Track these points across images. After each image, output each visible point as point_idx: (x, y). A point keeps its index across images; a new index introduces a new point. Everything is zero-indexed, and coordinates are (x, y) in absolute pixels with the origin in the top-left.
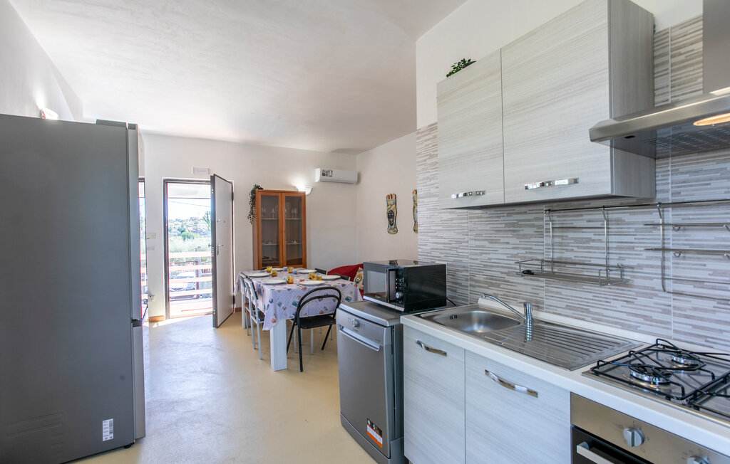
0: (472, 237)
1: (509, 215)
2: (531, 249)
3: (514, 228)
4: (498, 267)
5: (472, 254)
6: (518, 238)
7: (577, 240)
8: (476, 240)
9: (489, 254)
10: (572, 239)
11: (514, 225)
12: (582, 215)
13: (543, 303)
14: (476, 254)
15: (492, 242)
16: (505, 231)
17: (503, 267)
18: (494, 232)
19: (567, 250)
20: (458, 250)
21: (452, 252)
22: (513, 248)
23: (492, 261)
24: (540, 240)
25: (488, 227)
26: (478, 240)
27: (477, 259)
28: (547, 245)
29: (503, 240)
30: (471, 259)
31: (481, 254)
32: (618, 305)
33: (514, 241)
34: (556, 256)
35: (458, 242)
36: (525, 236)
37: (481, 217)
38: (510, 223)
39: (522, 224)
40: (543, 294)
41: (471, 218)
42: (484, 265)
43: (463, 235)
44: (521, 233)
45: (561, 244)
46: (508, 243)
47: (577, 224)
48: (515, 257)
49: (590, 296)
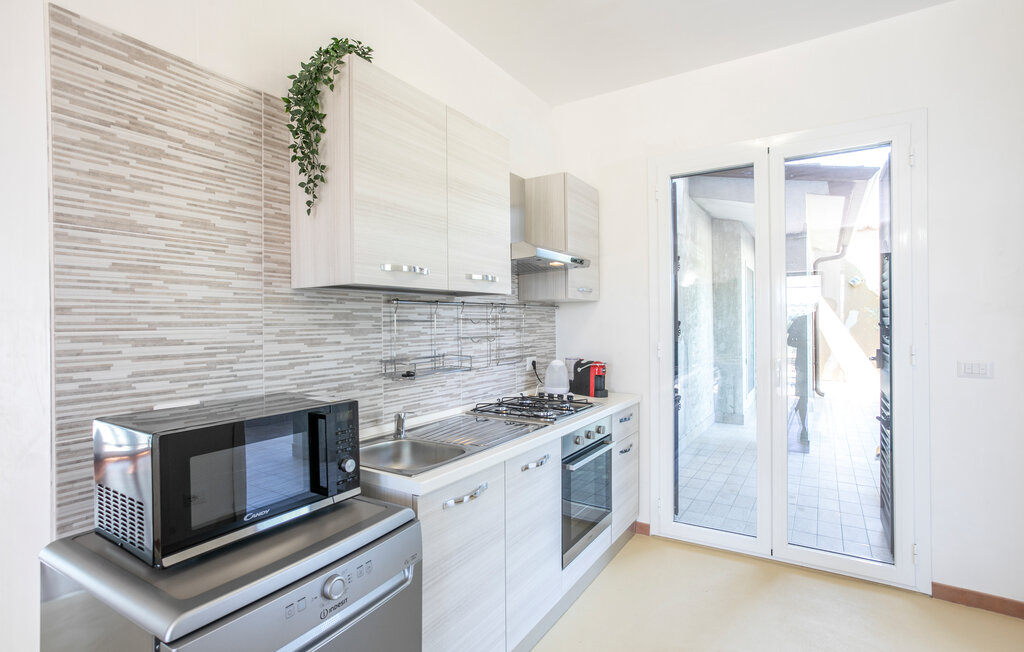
0: (273, 337)
1: (340, 301)
2: (368, 348)
3: (346, 321)
4: (322, 382)
5: (269, 369)
6: (352, 335)
7: (412, 334)
8: (280, 342)
9: (307, 363)
10: (407, 332)
11: (346, 316)
12: (414, 308)
13: (381, 414)
14: (281, 368)
15: (312, 343)
16: (335, 325)
17: (331, 381)
18: (316, 327)
19: (403, 345)
20: (235, 367)
21: (213, 374)
22: (346, 350)
23: (313, 374)
24: (378, 335)
25: (305, 318)
26: (286, 342)
27: (283, 377)
28: (385, 341)
29: (331, 339)
30: (268, 379)
31: (292, 366)
32: (437, 391)
33: (347, 339)
34: (394, 354)
35: (230, 350)
36: (361, 332)
37: (293, 301)
38: (341, 314)
39: (358, 316)
40: (381, 402)
41: (267, 300)
42: (298, 385)
43: (249, 333)
44: (357, 327)
45: (398, 340)
46: (338, 343)
47: (411, 317)
48: (348, 363)
49: (420, 389)
